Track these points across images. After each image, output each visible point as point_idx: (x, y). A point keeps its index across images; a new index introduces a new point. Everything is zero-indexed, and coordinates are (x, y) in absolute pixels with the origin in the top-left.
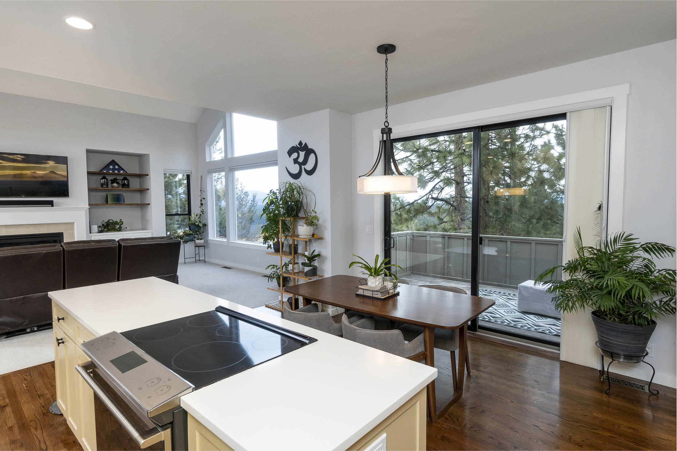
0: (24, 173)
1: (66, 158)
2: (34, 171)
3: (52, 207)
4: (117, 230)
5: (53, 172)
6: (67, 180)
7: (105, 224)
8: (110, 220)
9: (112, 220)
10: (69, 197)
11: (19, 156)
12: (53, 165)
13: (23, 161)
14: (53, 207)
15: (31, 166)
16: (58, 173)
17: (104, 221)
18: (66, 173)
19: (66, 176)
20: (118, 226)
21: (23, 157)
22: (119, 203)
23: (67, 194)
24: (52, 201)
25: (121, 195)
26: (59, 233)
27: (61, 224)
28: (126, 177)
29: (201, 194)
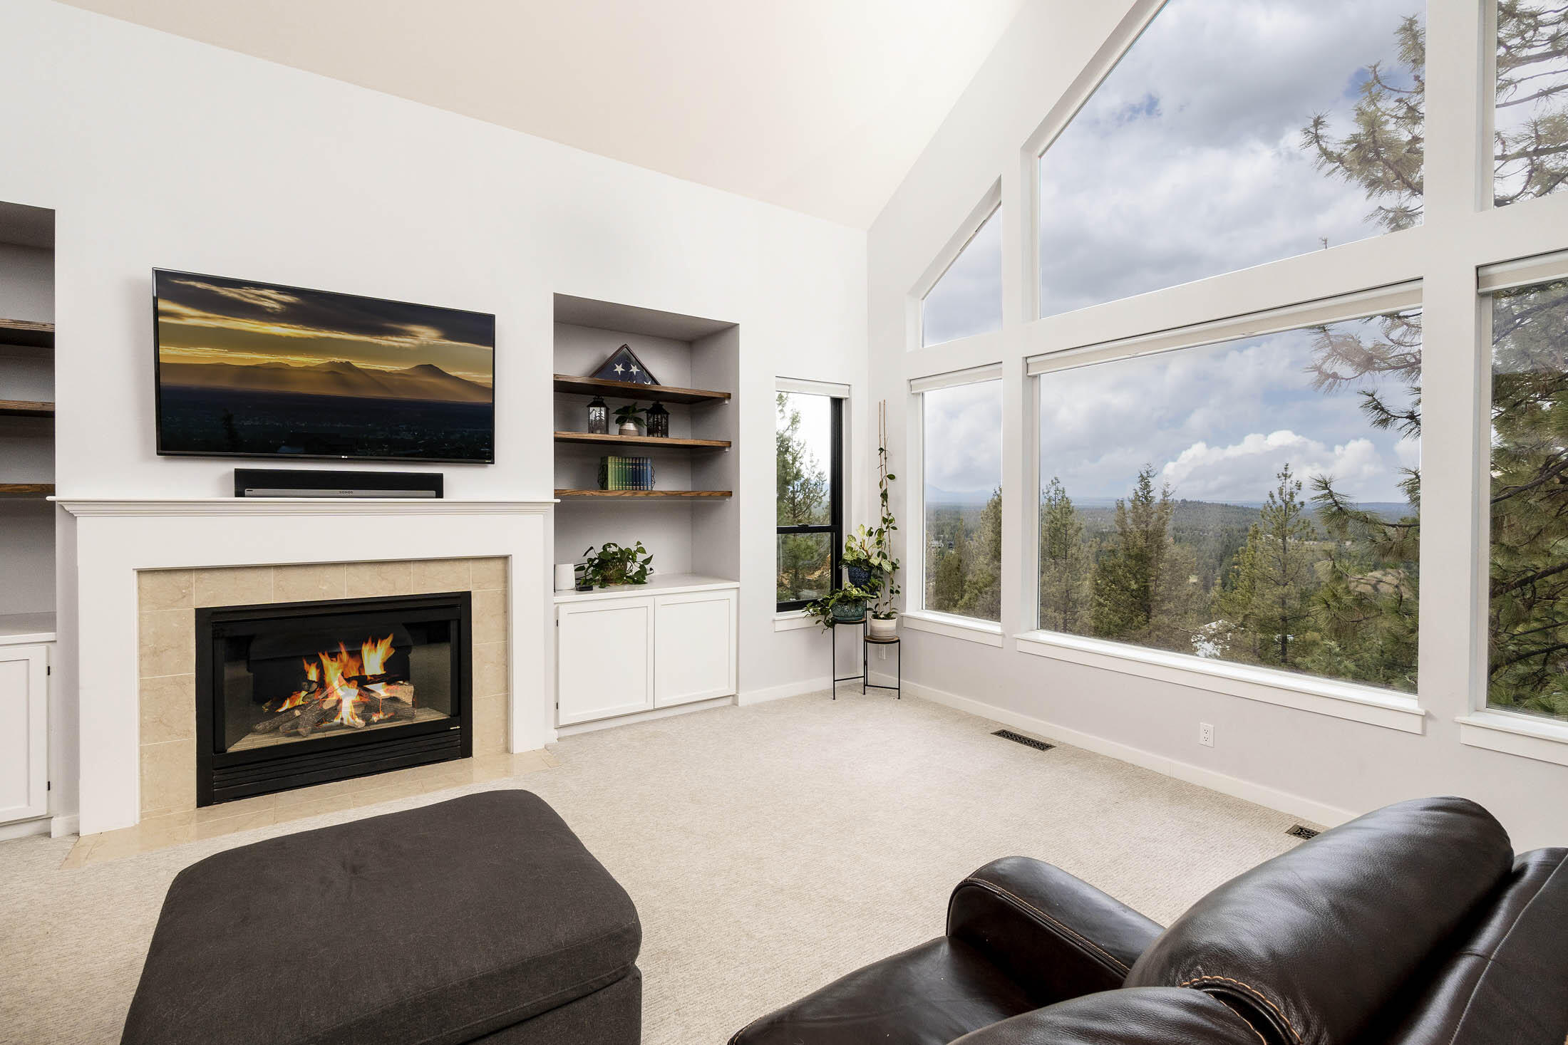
2: (344, 360)
3: (437, 497)
4: (634, 580)
5: (431, 370)
6: (486, 400)
7: (595, 559)
8: (609, 545)
9: (615, 545)
10: (493, 463)
14: (442, 497)
16: (452, 374)
17: (592, 548)
19: (491, 386)
20: (636, 568)
22: (640, 488)
23: (489, 452)
24: (439, 478)
25: (645, 462)
26: (457, 595)
27: (465, 561)
28: (661, 403)
29: (883, 463)
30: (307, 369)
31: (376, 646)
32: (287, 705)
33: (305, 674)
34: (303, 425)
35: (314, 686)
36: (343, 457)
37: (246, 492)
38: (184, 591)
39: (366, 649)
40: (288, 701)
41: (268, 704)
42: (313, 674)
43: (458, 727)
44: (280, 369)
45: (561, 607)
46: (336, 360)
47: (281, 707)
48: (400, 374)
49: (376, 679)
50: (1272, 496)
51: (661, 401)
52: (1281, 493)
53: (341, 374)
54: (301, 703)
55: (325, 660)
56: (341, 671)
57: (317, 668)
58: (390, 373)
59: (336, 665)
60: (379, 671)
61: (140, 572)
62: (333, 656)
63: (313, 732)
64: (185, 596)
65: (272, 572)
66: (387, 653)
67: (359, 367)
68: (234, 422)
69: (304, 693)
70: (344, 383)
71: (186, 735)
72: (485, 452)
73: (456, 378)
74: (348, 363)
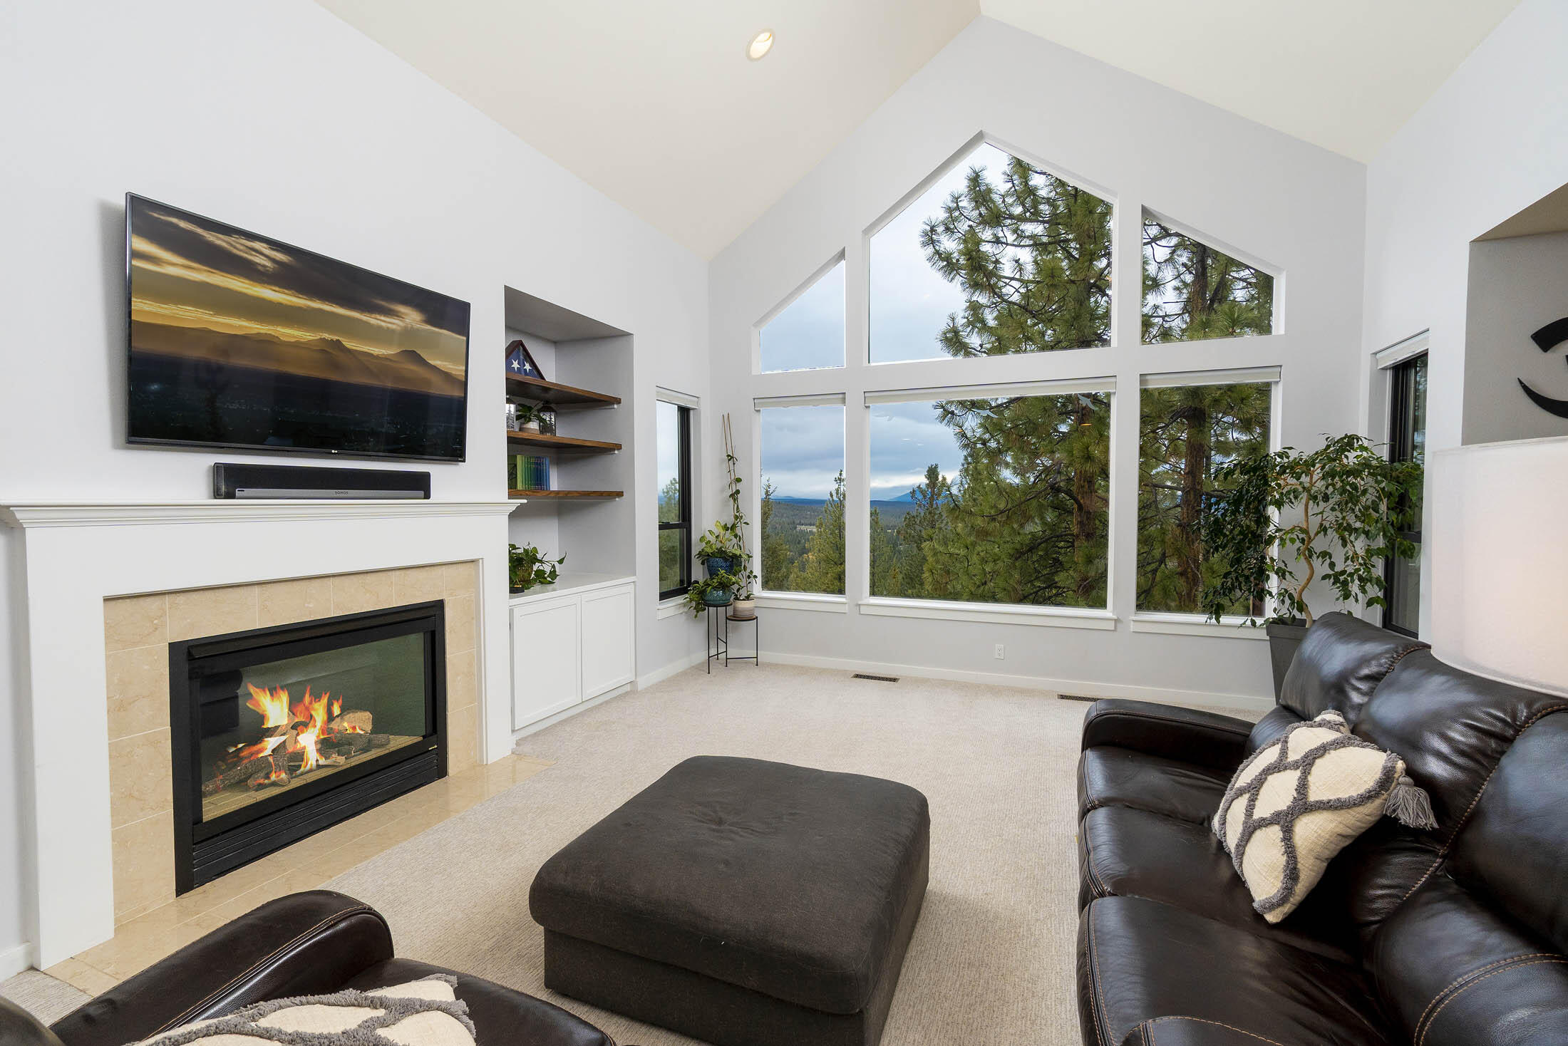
0: (284, 338)
1: (464, 308)
2: (335, 338)
3: (425, 498)
4: (547, 584)
5: (414, 356)
10: (464, 461)
11: (261, 248)
12: (415, 325)
14: (429, 498)
15: (319, 309)
16: (431, 362)
18: (464, 368)
19: (464, 379)
21: (279, 256)
22: (541, 488)
23: (460, 450)
24: (426, 477)
25: (544, 462)
26: (433, 604)
27: (439, 567)
29: (732, 468)
30: (297, 345)
34: (292, 411)
36: (333, 451)
37: (238, 493)
38: (156, 621)
43: (436, 747)
44: (269, 341)
45: (516, 610)
46: (327, 336)
48: (386, 358)
50: (831, 495)
52: (837, 494)
53: (331, 353)
58: (377, 357)
61: (107, 600)
64: (156, 629)
65: (256, 589)
67: (347, 346)
68: (218, 405)
70: (335, 366)
71: (163, 808)
72: (457, 449)
73: (434, 368)
74: (338, 341)
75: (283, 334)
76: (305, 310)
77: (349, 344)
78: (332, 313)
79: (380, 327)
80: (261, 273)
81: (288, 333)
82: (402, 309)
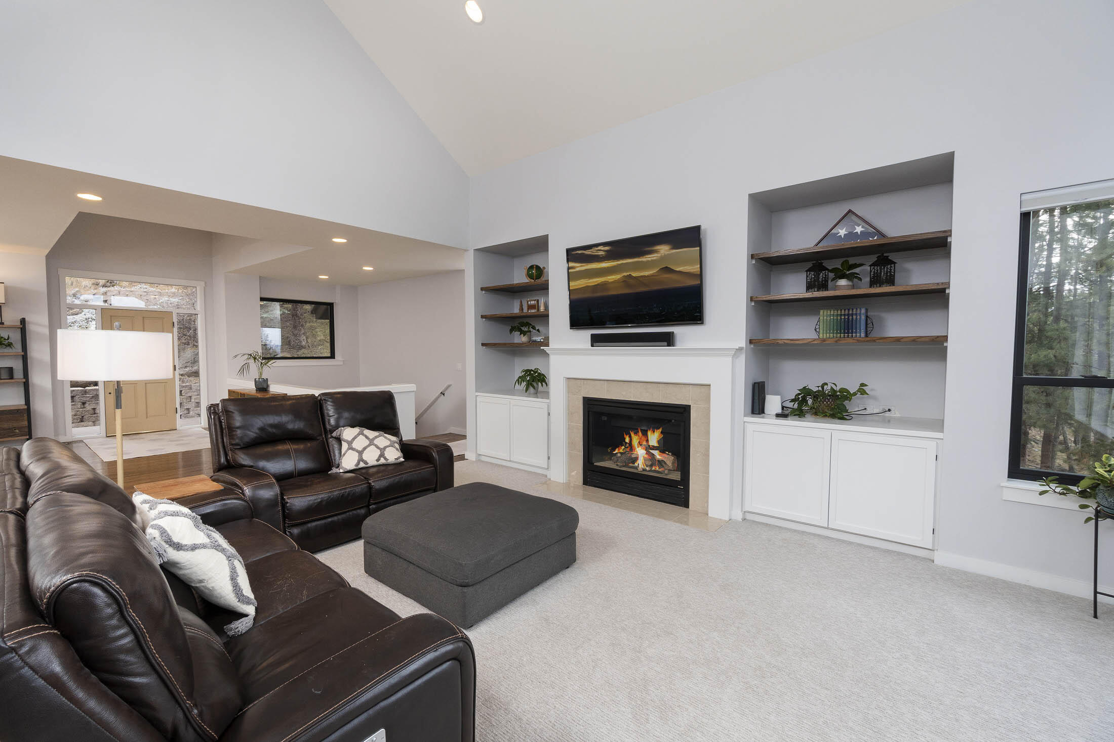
0: (610, 281)
1: (697, 231)
2: (628, 274)
3: (671, 346)
5: (667, 270)
6: (698, 282)
10: (704, 323)
11: (600, 248)
12: (667, 253)
13: (609, 256)
14: (673, 346)
15: (622, 264)
16: (678, 270)
18: (699, 266)
19: (700, 273)
21: (607, 248)
22: (852, 336)
23: (700, 316)
24: (672, 334)
25: (858, 312)
26: (683, 406)
27: (688, 386)
28: (885, 255)
30: (615, 282)
31: (654, 432)
32: (616, 451)
33: (625, 439)
34: (614, 310)
35: (628, 445)
36: (629, 325)
37: (594, 345)
38: (578, 389)
39: (649, 433)
40: (617, 449)
41: (610, 449)
42: (627, 440)
43: (682, 487)
44: (604, 284)
46: (625, 274)
47: (614, 451)
48: (652, 275)
49: (654, 448)
51: (886, 252)
53: (628, 281)
54: (622, 451)
55: (632, 435)
56: (638, 441)
57: (629, 437)
58: (648, 276)
59: (637, 437)
60: (656, 444)
61: (566, 378)
62: (636, 433)
63: (624, 466)
64: (577, 392)
66: (659, 437)
67: (634, 276)
68: (592, 313)
69: (623, 447)
70: (630, 286)
72: (697, 316)
73: (680, 272)
74: (630, 274)
75: (609, 279)
76: (617, 266)
77: (634, 274)
78: (627, 263)
79: (648, 261)
80: (601, 258)
81: (611, 278)
82: (658, 247)
